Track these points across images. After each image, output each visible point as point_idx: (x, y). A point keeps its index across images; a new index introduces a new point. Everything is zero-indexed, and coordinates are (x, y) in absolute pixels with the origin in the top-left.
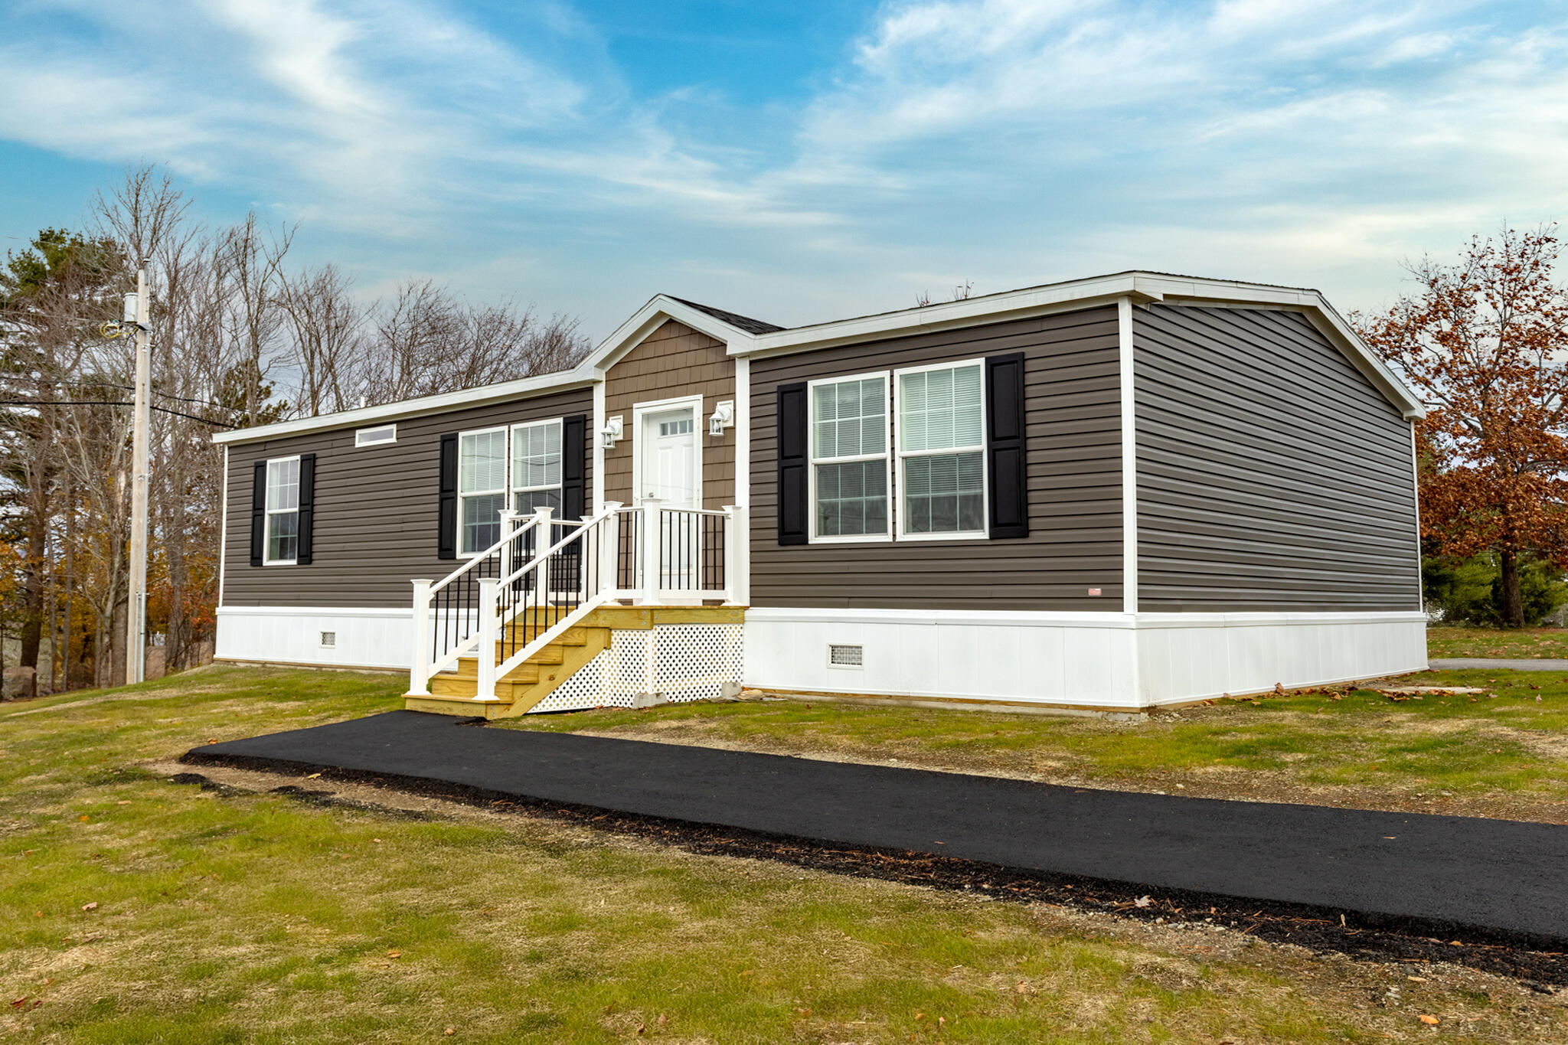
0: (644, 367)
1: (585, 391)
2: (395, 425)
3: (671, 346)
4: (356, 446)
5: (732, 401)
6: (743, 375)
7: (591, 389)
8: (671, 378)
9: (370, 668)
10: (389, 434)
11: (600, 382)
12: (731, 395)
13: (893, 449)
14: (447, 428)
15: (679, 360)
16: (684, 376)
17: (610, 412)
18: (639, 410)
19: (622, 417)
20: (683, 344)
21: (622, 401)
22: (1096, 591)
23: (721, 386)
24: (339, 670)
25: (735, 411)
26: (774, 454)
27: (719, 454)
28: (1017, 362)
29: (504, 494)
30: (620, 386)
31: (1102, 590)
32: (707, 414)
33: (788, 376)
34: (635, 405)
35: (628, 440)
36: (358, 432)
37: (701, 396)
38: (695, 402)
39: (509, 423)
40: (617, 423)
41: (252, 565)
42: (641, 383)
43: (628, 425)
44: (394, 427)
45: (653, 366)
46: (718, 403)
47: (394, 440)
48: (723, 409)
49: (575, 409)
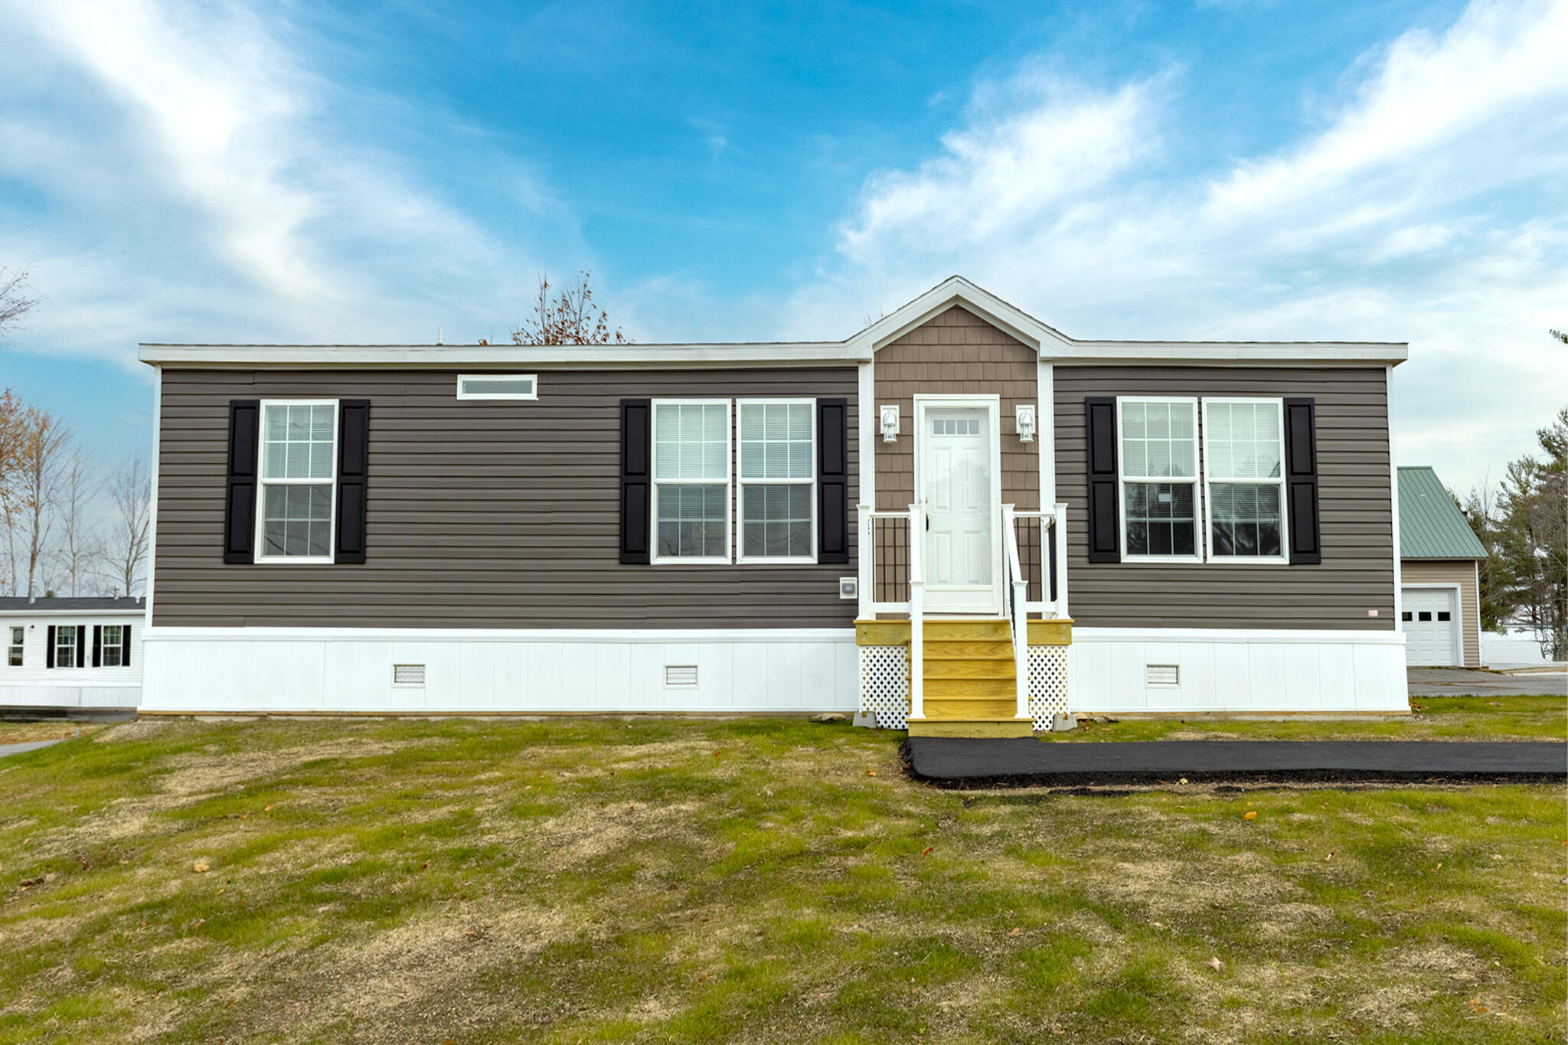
0: (924, 354)
1: (849, 370)
2: (536, 376)
3: (958, 336)
4: (458, 398)
5: (1033, 406)
6: (1045, 378)
7: (855, 370)
8: (961, 372)
9: (499, 714)
10: (526, 388)
11: (866, 362)
12: (1032, 399)
13: (1202, 473)
14: (633, 391)
15: (970, 352)
16: (977, 372)
17: (880, 400)
18: (922, 402)
19: (897, 407)
20: (973, 336)
21: (898, 389)
22: (1374, 613)
23: (1022, 388)
24: (432, 719)
25: (1037, 417)
26: (1082, 467)
27: (1021, 462)
28: (1308, 406)
29: (726, 485)
30: (892, 372)
31: (1379, 612)
32: (1008, 418)
33: (1097, 389)
34: (916, 396)
35: (906, 435)
36: (461, 379)
37: (997, 396)
38: (992, 402)
39: (734, 395)
40: (891, 414)
41: (226, 562)
42: (922, 372)
43: (907, 418)
44: (533, 379)
45: (938, 353)
46: (1018, 407)
47: (533, 396)
48: (1024, 413)
49: (834, 390)
